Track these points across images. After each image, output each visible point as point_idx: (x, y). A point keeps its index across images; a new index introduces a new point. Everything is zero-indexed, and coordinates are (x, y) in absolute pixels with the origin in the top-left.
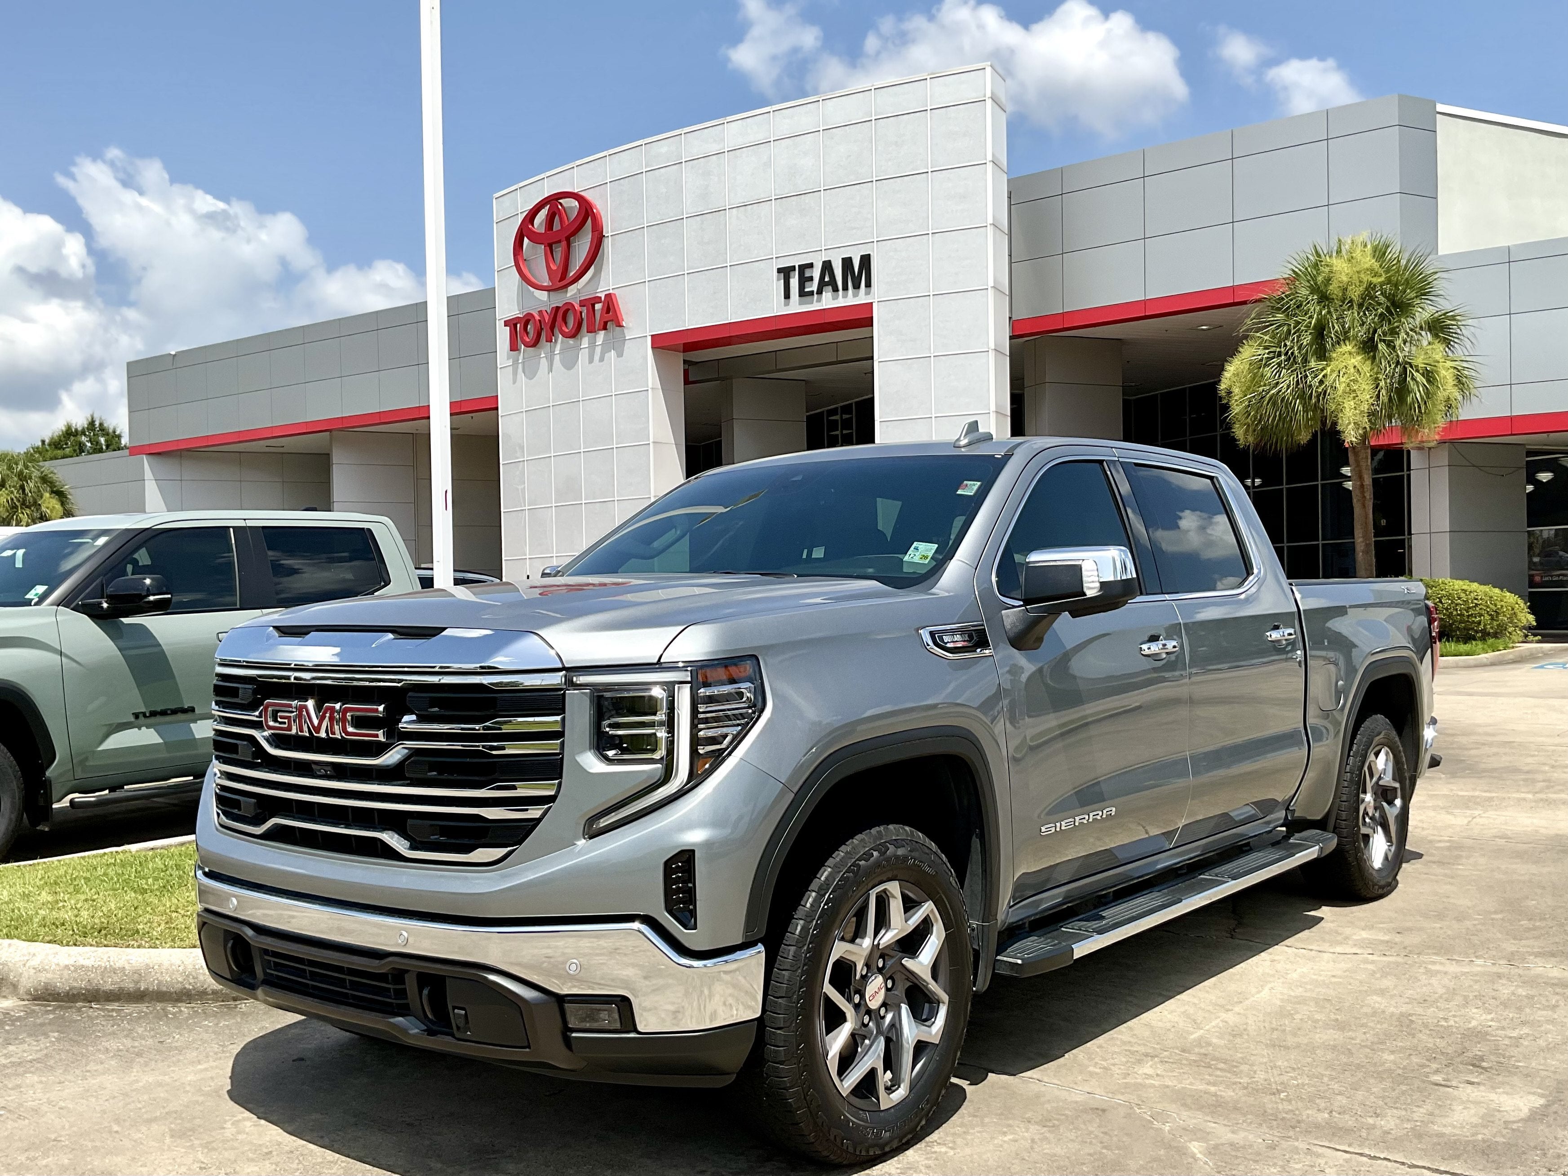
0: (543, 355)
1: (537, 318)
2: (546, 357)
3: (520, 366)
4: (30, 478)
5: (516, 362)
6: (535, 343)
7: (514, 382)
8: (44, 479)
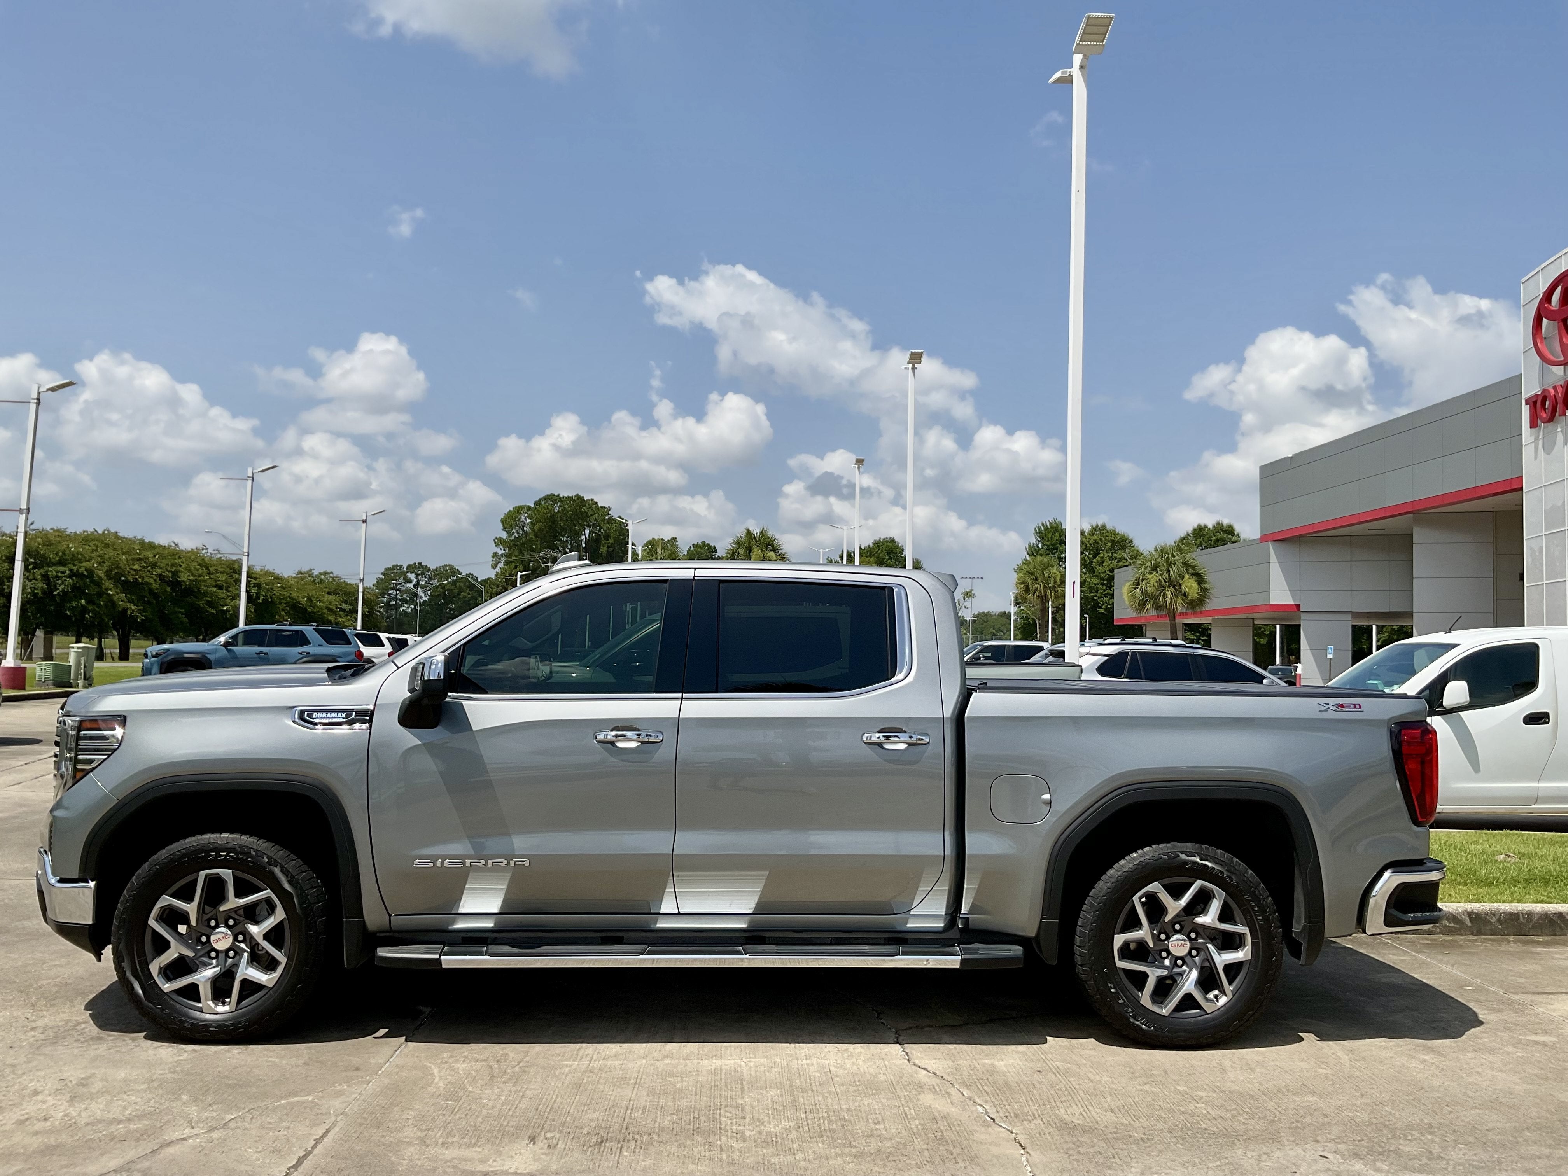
0: (1559, 430)
1: (1553, 393)
2: (1561, 431)
3: (1541, 442)
4: (1174, 564)
5: (1537, 439)
6: (1551, 419)
7: (1536, 458)
8: (1185, 564)
